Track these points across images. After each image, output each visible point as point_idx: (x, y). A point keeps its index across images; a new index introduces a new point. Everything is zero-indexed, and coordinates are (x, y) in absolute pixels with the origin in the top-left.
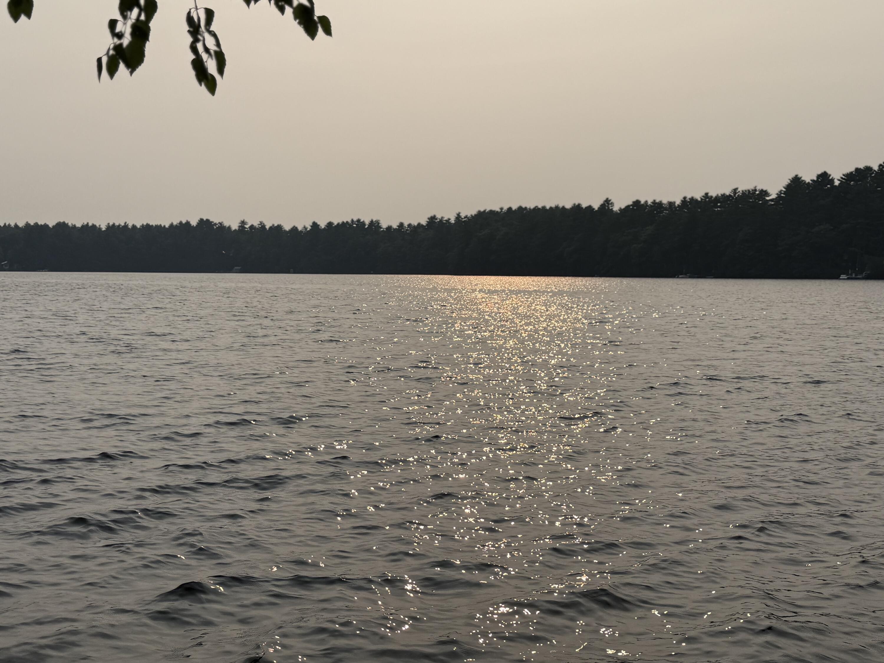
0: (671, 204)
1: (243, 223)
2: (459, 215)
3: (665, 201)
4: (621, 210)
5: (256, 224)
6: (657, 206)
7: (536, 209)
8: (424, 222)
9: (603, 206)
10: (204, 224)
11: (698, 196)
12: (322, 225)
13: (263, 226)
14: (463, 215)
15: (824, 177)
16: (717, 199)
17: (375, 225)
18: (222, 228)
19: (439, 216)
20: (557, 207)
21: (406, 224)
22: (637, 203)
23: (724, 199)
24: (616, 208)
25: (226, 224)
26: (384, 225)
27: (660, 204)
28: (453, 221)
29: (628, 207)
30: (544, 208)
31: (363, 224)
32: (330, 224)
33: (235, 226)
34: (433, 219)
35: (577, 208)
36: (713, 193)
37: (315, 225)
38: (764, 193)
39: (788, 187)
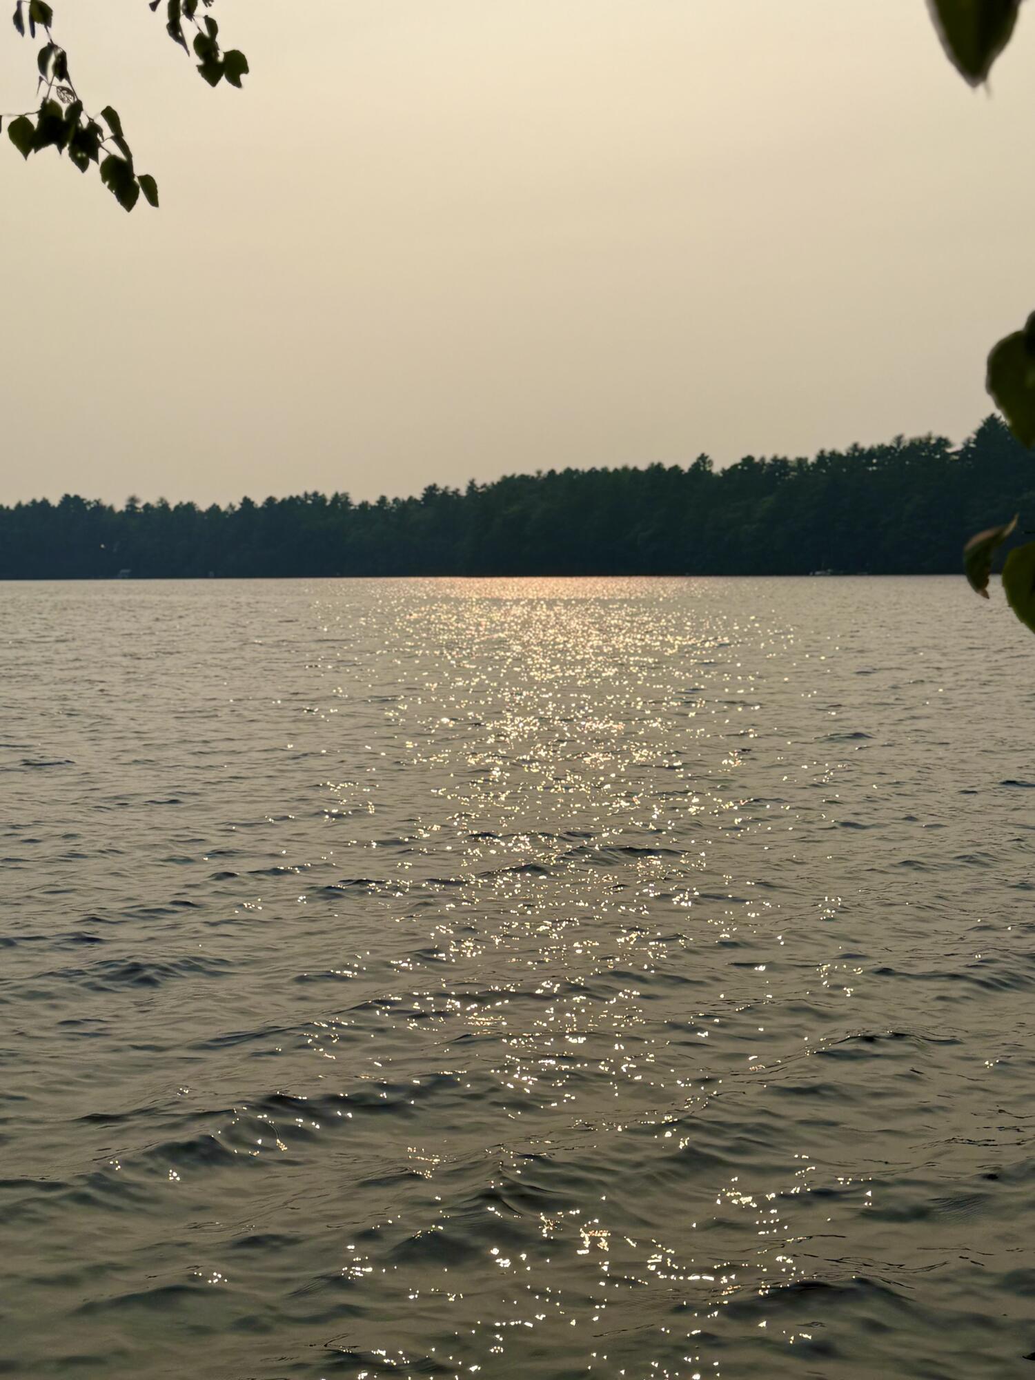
0: (801, 462)
1: (133, 500)
2: (472, 483)
3: (792, 457)
4: (724, 471)
5: (154, 501)
6: (780, 465)
7: (593, 472)
8: (418, 496)
9: (696, 466)
10: (72, 503)
11: (843, 448)
12: (259, 501)
13: (165, 506)
14: (479, 483)
16: (871, 453)
17: (341, 501)
18: (99, 508)
19: (441, 485)
20: (625, 469)
21: (390, 499)
22: (748, 460)
23: (882, 453)
24: (716, 469)
25: (106, 502)
26: (356, 501)
27: (784, 462)
28: (463, 492)
29: (735, 467)
30: (605, 470)
31: (323, 499)
32: (271, 500)
33: (121, 506)
34: (431, 489)
35: (657, 469)
36: (866, 444)
37: (247, 502)
38: (943, 443)
39: (981, 433)
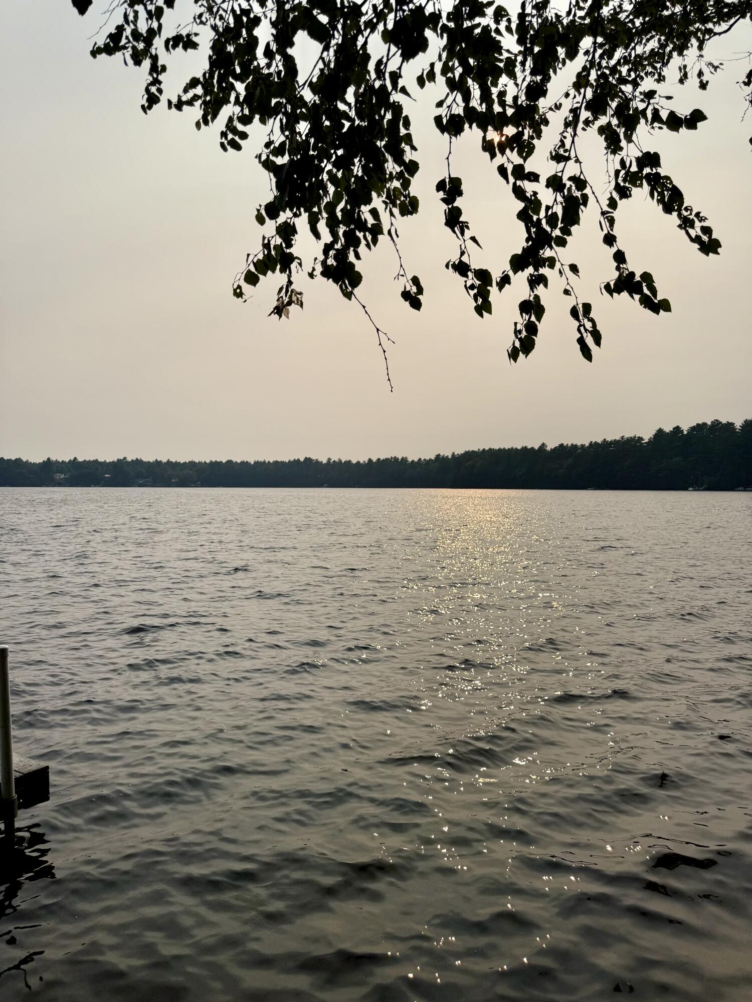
0: (583, 446)
1: (329, 459)
2: (453, 453)
3: (579, 444)
4: (551, 449)
5: (337, 460)
6: (574, 447)
7: (500, 450)
8: (433, 458)
9: (540, 447)
10: (308, 460)
11: (599, 441)
12: (374, 460)
13: (340, 461)
14: (456, 453)
15: (677, 429)
16: (611, 442)
17: (404, 460)
18: (317, 461)
19: (442, 454)
20: (512, 448)
21: (422, 459)
22: (561, 445)
23: (615, 442)
24: (548, 449)
25: (320, 460)
26: (410, 460)
27: (576, 446)
28: (450, 457)
29: (556, 448)
30: (504, 449)
31: (398, 459)
32: (379, 459)
33: (325, 461)
34: (438, 456)
35: (525, 449)
36: (609, 439)
37: (370, 460)
38: (641, 439)
39: (656, 436)
